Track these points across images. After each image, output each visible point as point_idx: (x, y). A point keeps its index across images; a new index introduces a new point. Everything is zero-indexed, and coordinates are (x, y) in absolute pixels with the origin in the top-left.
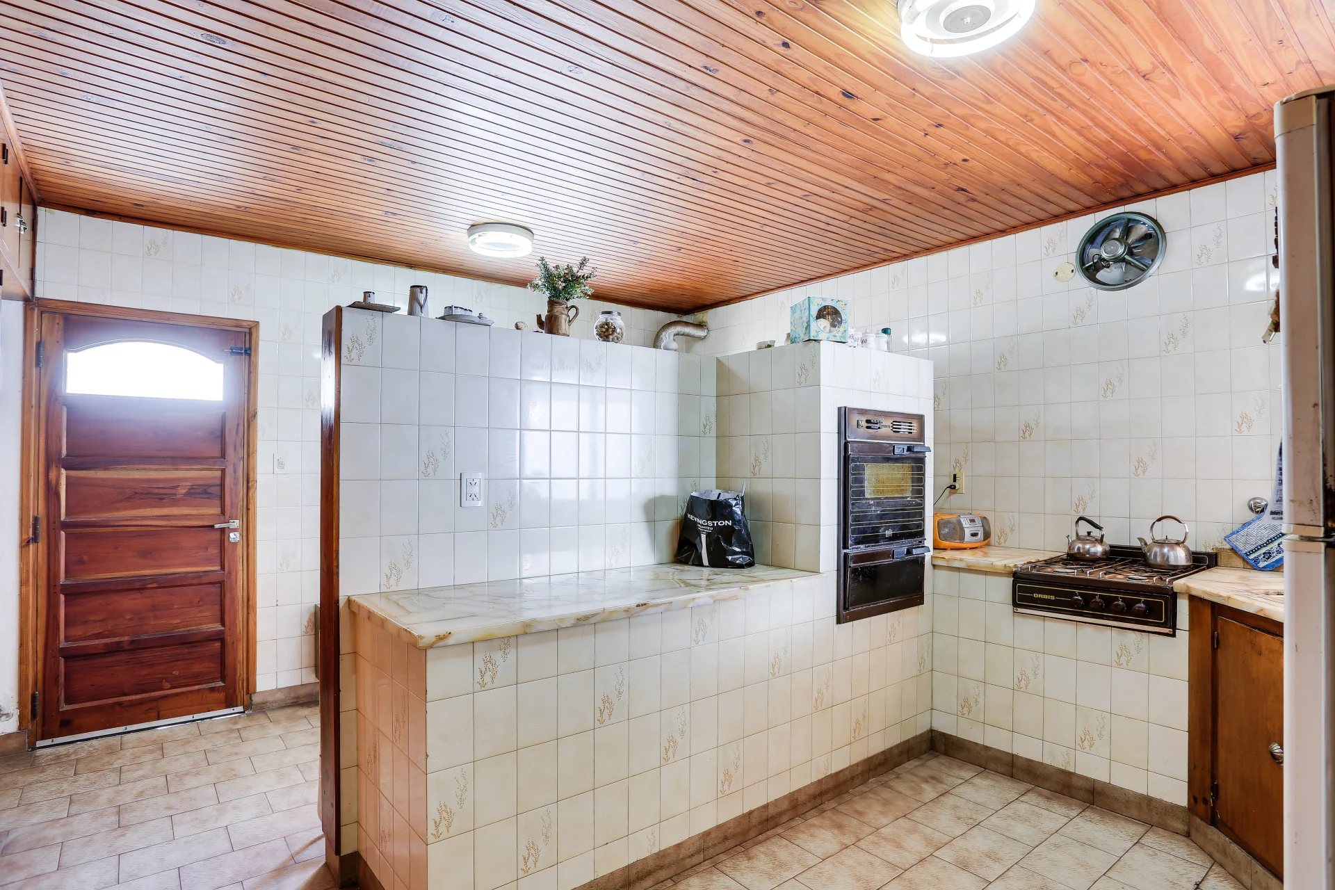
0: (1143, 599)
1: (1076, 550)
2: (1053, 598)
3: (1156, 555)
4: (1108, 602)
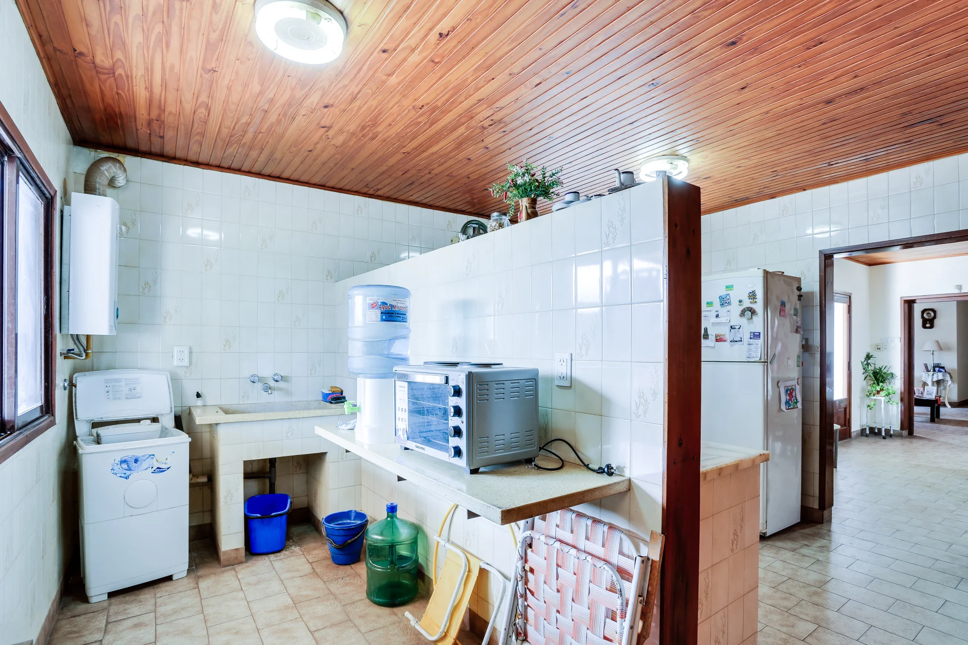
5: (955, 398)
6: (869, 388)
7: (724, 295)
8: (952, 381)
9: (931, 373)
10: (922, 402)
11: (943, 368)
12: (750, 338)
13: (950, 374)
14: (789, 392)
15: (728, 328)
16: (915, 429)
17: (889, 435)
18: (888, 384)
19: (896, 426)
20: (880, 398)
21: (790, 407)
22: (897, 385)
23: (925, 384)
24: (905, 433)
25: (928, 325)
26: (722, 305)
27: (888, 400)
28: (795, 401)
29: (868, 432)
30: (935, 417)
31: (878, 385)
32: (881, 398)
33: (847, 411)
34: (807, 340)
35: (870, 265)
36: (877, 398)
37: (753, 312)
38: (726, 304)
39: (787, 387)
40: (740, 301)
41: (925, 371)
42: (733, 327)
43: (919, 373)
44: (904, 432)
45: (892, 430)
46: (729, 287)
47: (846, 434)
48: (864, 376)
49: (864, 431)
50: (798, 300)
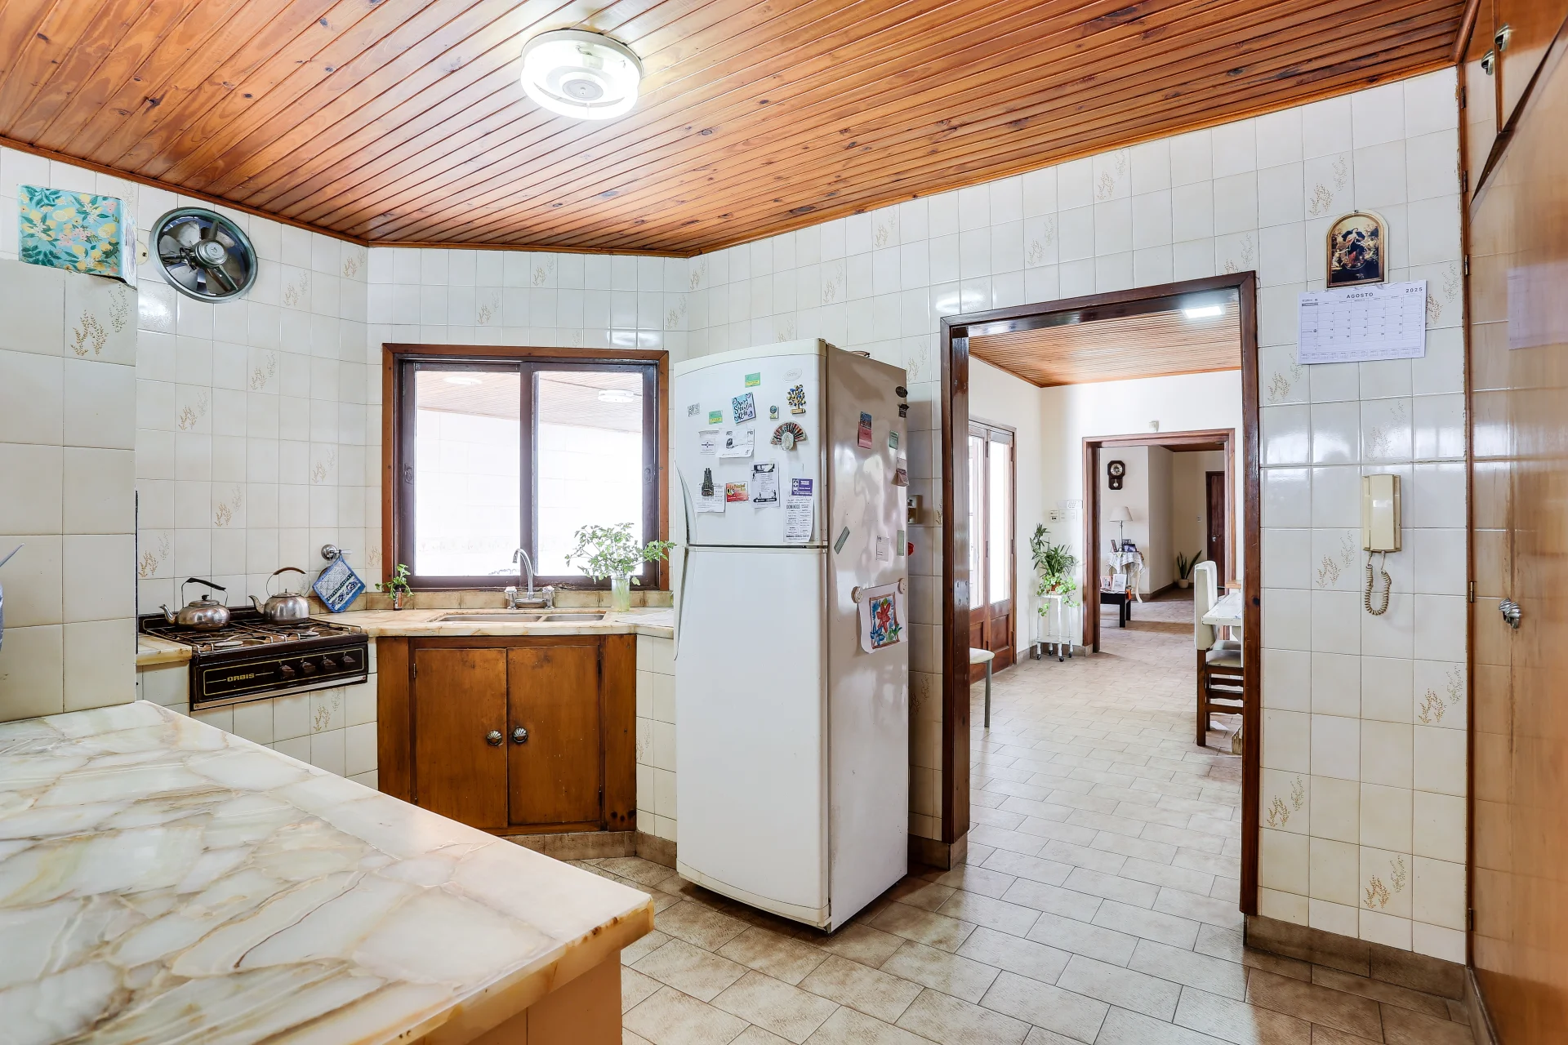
0: (345, 652)
1: (196, 620)
2: (252, 676)
3: (281, 610)
4: (317, 662)
5: (1147, 590)
6: (1041, 581)
7: (741, 396)
8: (1144, 564)
9: (1120, 553)
10: (1109, 598)
11: (1133, 545)
12: (793, 494)
13: (1141, 554)
14: (879, 610)
15: (750, 470)
16: (1101, 641)
17: (1068, 654)
18: (1066, 574)
19: (1076, 640)
20: (1055, 597)
21: (881, 643)
22: (1078, 575)
23: (1112, 570)
24: (1089, 649)
25: (1116, 485)
26: (739, 418)
27: (1067, 599)
28: (894, 627)
29: (1039, 652)
30: (1125, 619)
31: (1054, 575)
32: (1057, 596)
33: (1008, 621)
34: (920, 499)
35: (1042, 385)
36: (1052, 596)
37: (797, 433)
38: (746, 417)
39: (875, 598)
40: (774, 410)
41: (1113, 551)
42: (759, 468)
43: (1107, 555)
44: (1087, 648)
45: (1071, 646)
46: (753, 379)
47: (1006, 660)
48: (1034, 562)
49: (1034, 650)
50: (900, 415)
